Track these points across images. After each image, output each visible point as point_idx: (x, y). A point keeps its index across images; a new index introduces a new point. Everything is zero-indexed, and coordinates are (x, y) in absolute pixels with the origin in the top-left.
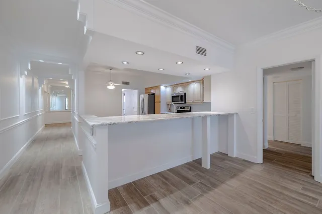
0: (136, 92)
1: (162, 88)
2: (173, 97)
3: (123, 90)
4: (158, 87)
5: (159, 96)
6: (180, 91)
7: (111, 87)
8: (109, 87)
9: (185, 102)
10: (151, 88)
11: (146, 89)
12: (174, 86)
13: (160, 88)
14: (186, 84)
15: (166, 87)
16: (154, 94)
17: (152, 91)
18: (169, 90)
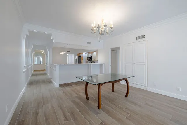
0: (73, 55)
1: (84, 54)
2: (88, 58)
3: (68, 54)
4: (82, 53)
5: (83, 57)
6: (90, 55)
7: (62, 54)
8: (61, 54)
9: (92, 60)
10: (80, 54)
11: (78, 54)
12: (89, 53)
13: (83, 54)
14: (92, 52)
15: (85, 53)
16: (81, 56)
17: (80, 55)
18: (87, 54)
